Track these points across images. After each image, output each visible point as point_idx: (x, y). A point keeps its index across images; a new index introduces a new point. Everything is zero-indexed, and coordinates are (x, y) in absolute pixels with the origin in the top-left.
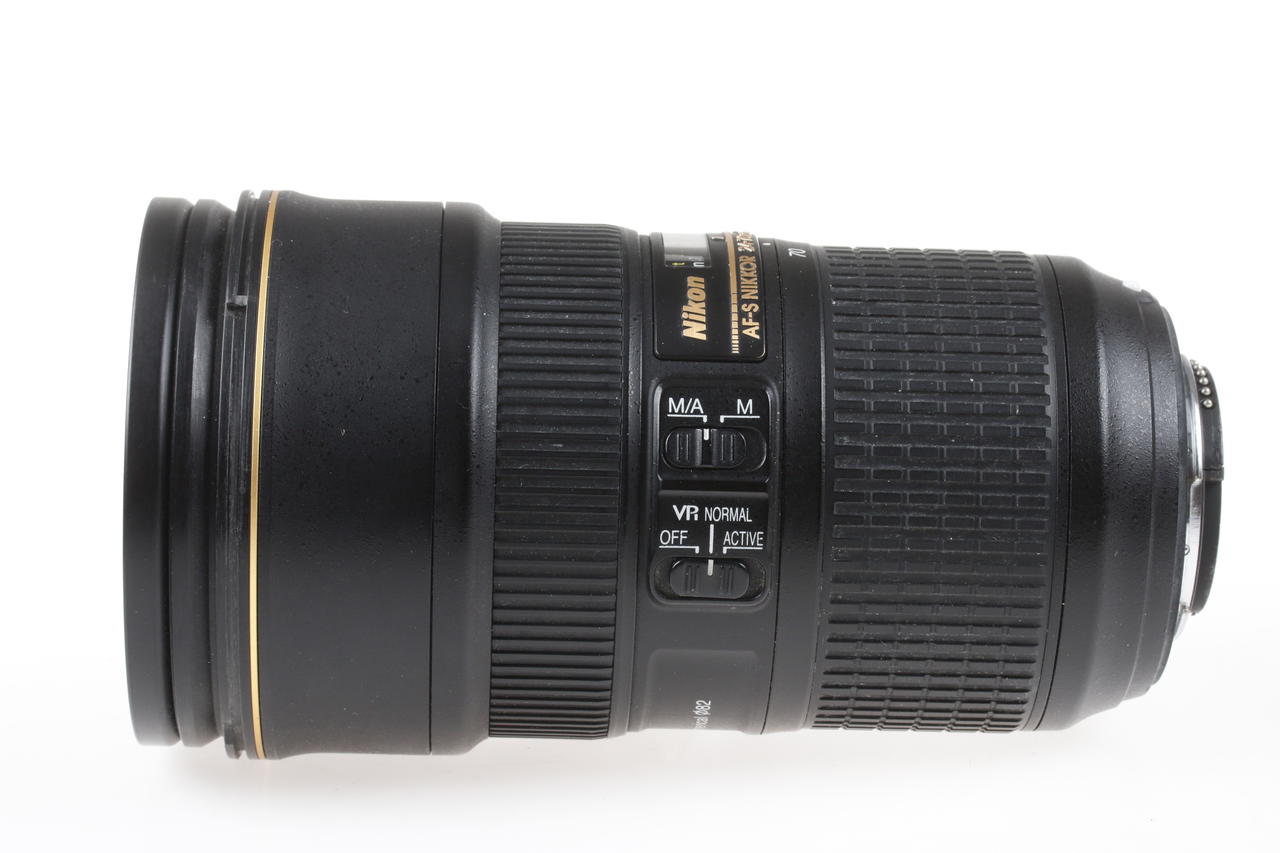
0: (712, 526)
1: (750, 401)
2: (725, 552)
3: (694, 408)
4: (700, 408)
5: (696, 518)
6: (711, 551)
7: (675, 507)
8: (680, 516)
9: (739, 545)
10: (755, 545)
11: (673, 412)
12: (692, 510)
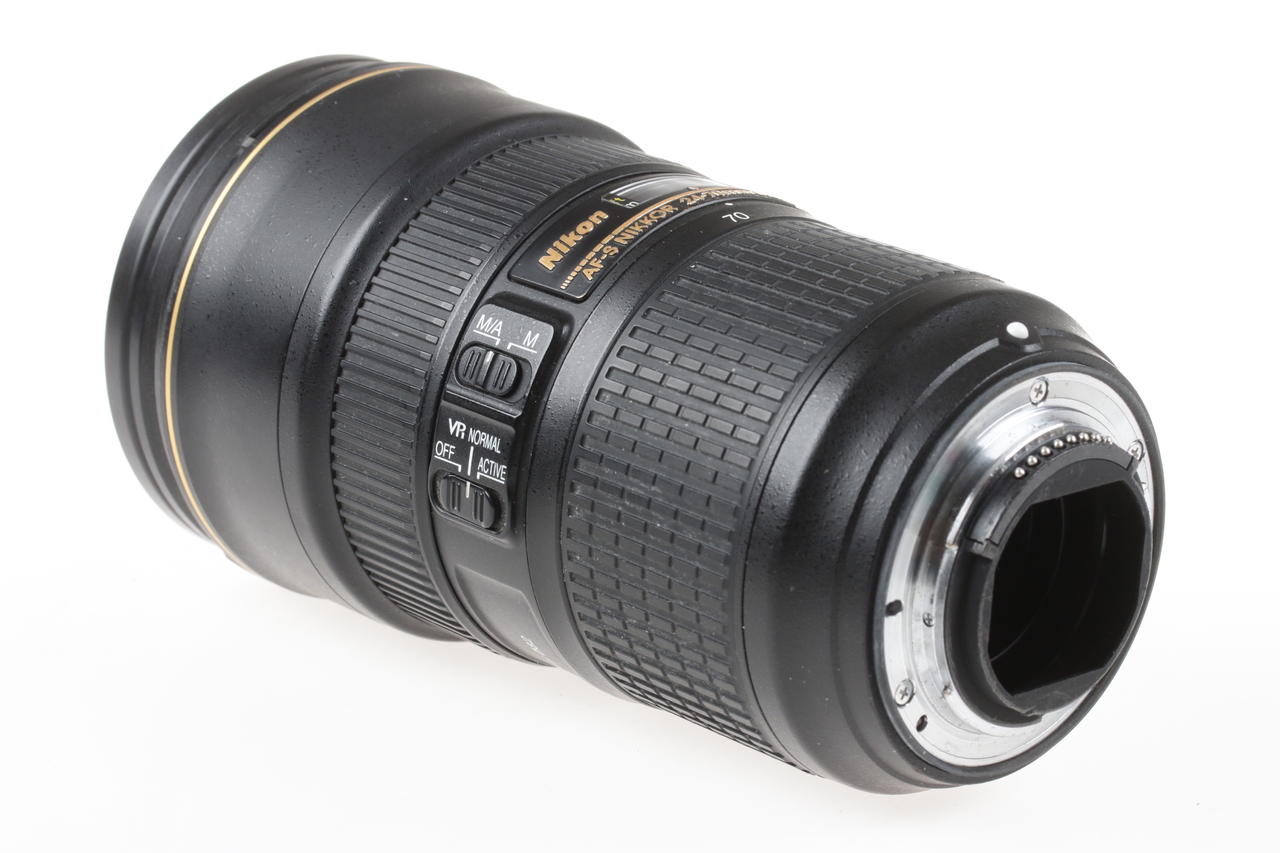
0: (472, 448)
1: (538, 335)
2: (478, 477)
3: (495, 329)
4: (499, 331)
5: (463, 437)
6: (469, 473)
7: (450, 420)
8: (452, 431)
9: (488, 474)
10: (499, 478)
11: (479, 329)
12: (461, 427)
